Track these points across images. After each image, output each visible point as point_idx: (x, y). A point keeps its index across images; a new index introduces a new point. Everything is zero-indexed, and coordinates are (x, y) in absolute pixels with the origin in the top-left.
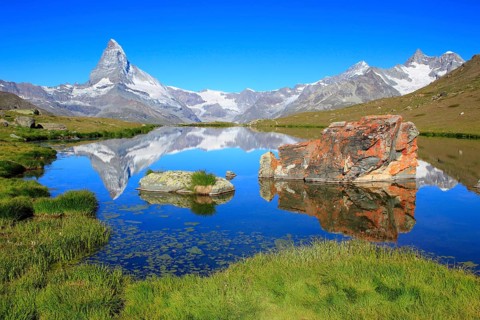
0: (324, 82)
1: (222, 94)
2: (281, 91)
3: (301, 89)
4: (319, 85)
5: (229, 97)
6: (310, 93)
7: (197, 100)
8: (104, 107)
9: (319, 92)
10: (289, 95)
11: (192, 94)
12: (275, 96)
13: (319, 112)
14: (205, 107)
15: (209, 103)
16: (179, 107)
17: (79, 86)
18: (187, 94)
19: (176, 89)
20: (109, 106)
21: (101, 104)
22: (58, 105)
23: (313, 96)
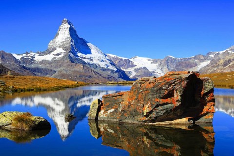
0: (231, 50)
1: (149, 60)
2: (196, 57)
3: (212, 56)
4: (227, 53)
5: (154, 62)
6: (220, 59)
7: (129, 64)
8: (59, 69)
9: (228, 58)
10: (202, 61)
11: (125, 60)
12: (191, 61)
13: (226, 74)
14: (135, 70)
15: (138, 67)
16: (115, 69)
17: (40, 54)
18: (121, 59)
19: (113, 56)
20: (62, 68)
21: (56, 67)
22: (24, 67)
23: (222, 62)
